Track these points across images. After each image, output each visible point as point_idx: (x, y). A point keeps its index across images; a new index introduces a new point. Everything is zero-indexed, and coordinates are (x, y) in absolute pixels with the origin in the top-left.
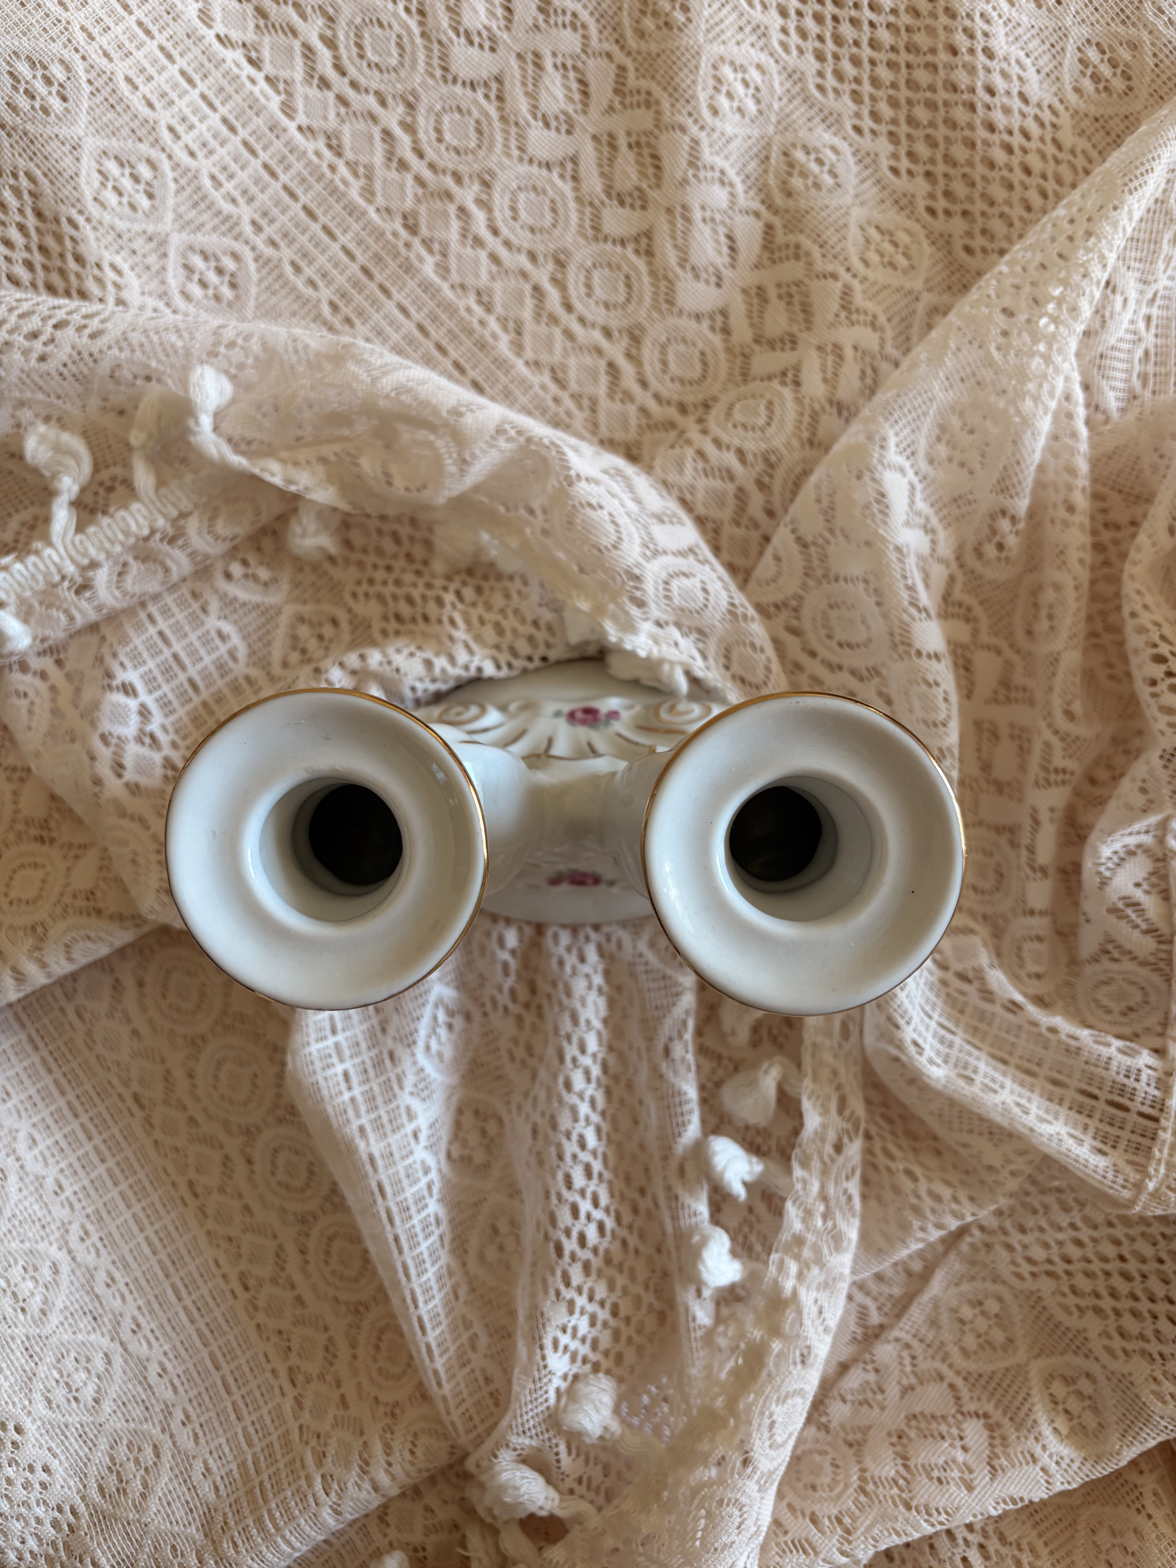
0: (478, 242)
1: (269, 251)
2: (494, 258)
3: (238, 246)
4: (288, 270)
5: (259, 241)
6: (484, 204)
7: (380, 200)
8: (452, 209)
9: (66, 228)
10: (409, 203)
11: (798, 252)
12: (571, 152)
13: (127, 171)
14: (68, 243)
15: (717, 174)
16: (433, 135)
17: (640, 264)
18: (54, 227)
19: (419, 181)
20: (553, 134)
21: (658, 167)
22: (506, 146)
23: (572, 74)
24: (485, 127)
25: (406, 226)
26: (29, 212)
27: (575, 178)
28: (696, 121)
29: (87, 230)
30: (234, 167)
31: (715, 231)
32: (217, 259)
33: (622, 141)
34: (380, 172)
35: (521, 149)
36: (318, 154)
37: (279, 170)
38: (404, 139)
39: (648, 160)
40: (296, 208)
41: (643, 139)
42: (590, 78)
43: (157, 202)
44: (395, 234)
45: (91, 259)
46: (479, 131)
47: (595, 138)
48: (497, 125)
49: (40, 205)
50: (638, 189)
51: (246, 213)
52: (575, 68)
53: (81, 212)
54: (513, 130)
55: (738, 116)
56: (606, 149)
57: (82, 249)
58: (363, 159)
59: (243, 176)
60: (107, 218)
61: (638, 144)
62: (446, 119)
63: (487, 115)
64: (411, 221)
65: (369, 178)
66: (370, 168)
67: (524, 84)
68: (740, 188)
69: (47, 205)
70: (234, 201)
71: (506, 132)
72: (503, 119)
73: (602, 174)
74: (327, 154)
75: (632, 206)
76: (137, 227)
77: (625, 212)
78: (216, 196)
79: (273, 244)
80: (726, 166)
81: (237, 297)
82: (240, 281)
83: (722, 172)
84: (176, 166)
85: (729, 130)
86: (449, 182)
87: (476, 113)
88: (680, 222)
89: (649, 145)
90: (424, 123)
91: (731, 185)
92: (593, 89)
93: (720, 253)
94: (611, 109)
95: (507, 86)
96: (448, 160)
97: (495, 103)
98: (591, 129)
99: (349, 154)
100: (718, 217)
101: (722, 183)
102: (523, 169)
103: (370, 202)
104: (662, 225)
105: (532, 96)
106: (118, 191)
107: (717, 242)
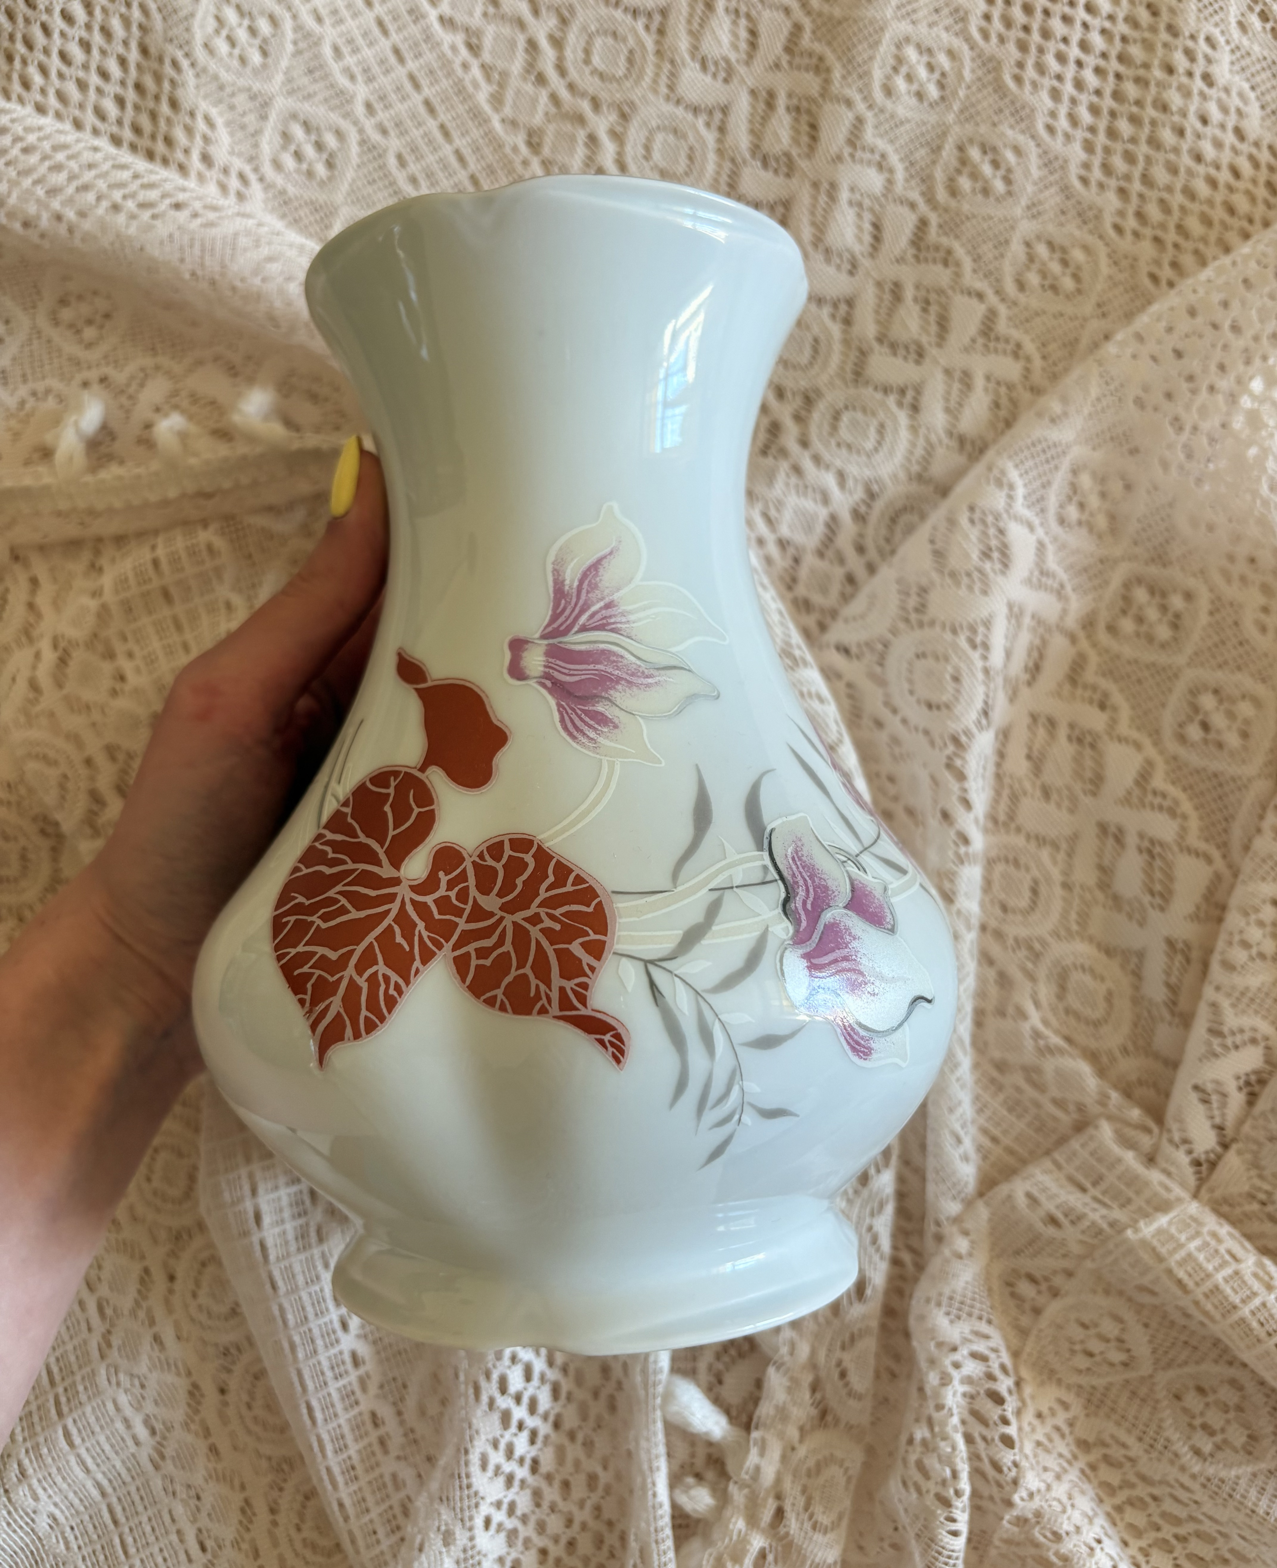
1: (376, 137)
3: (346, 125)
4: (392, 161)
5: (369, 125)
6: (617, 137)
7: (508, 111)
8: (581, 135)
9: (168, 70)
10: (538, 119)
11: (947, 259)
12: (723, 100)
13: (246, 22)
14: (166, 85)
15: (877, 157)
16: (581, 55)
18: (155, 65)
19: (554, 99)
20: (708, 79)
21: (814, 138)
22: (655, 81)
23: (743, 22)
24: (638, 56)
25: (529, 144)
26: (134, 45)
27: (722, 130)
28: (865, 99)
29: (189, 75)
30: (360, 41)
31: (859, 216)
32: (319, 135)
33: (782, 102)
34: (514, 82)
35: (671, 88)
36: (454, 48)
37: (408, 55)
38: (548, 53)
39: (805, 128)
40: (417, 99)
41: (804, 104)
42: (762, 30)
43: (270, 60)
44: (515, 149)
45: (186, 105)
46: (630, 61)
47: (753, 93)
48: (651, 58)
49: (147, 40)
50: (787, 155)
51: (361, 92)
52: (748, 16)
53: (187, 55)
54: (667, 67)
55: (913, 101)
56: (761, 106)
57: (180, 93)
58: (500, 64)
59: (367, 53)
60: (213, 66)
61: (798, 109)
62: (598, 42)
63: (643, 46)
64: (535, 140)
65: (502, 85)
66: (504, 75)
67: (689, 22)
68: (900, 176)
69: (155, 42)
70: (352, 78)
71: (658, 67)
72: (659, 53)
73: (752, 132)
74: (464, 52)
75: (776, 171)
76: (242, 82)
77: (768, 175)
78: (335, 68)
79: (384, 132)
80: (889, 149)
81: (331, 179)
82: (338, 162)
83: (883, 156)
84: (298, 28)
85: (901, 111)
86: (585, 106)
87: (631, 41)
88: (823, 198)
89: (809, 112)
90: (574, 40)
91: (891, 171)
92: (763, 41)
93: (860, 240)
94: (777, 66)
95: (672, 20)
96: (590, 84)
97: (655, 36)
98: (750, 82)
99: (487, 57)
100: (867, 202)
101: (880, 167)
102: (668, 108)
103: (497, 110)
104: (805, 197)
105: (695, 36)
106: (232, 41)
107: (860, 228)
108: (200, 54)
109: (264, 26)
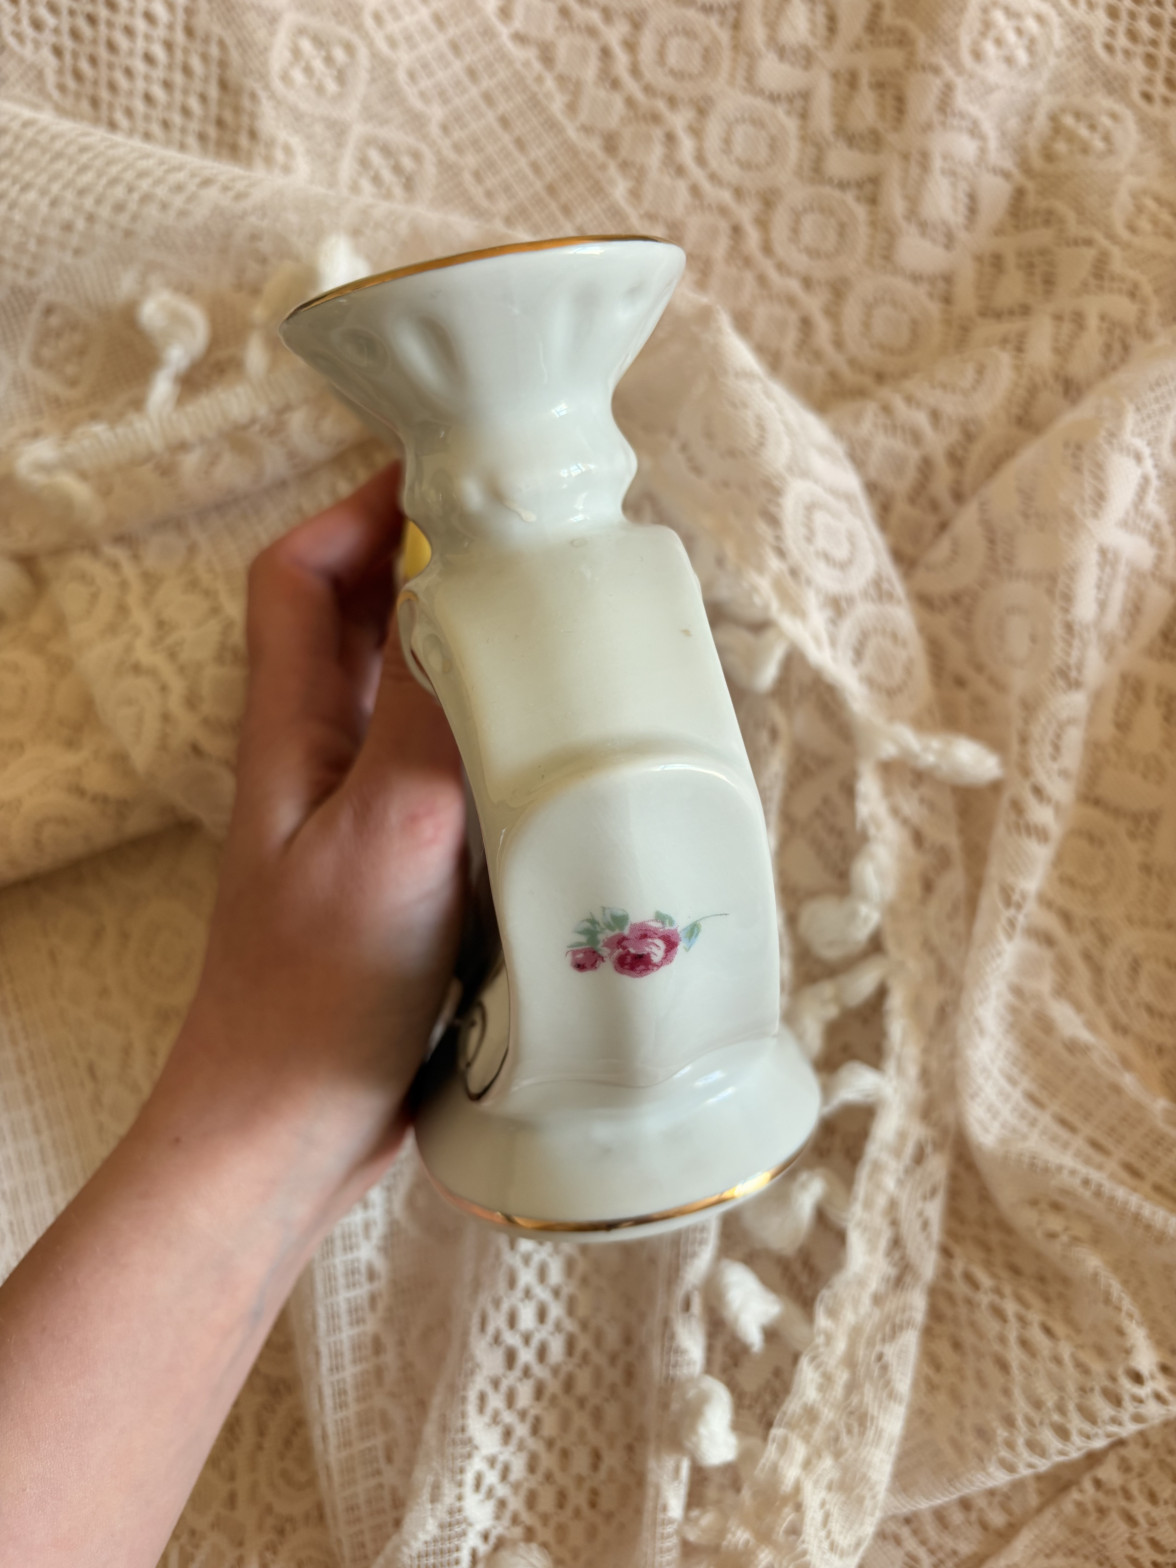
0: (680, 171)
1: (452, 157)
2: (695, 191)
3: (422, 147)
4: (468, 178)
5: (445, 145)
6: (696, 132)
7: (583, 118)
8: (658, 133)
10: (613, 124)
11: (1050, 219)
12: (803, 87)
13: (322, 52)
14: (245, 118)
15: (968, 124)
16: (655, 57)
17: (861, 212)
18: (235, 100)
19: (630, 102)
20: (787, 66)
21: (901, 111)
22: (732, 76)
23: (821, 8)
24: (713, 53)
25: (606, 148)
26: (213, 82)
27: (804, 116)
28: (954, 65)
29: (267, 107)
30: (435, 65)
31: (954, 185)
32: (398, 159)
33: (865, 80)
34: (589, 90)
35: (749, 79)
36: (527, 63)
37: (482, 75)
38: (622, 59)
39: (891, 102)
40: (491, 116)
41: (889, 79)
42: (841, 14)
43: (346, 88)
44: (592, 155)
45: (264, 136)
46: (706, 58)
47: (835, 76)
48: (727, 53)
49: (226, 75)
50: (873, 131)
51: (437, 113)
53: (265, 87)
54: (743, 60)
55: (1003, 67)
56: (844, 88)
57: (259, 125)
58: (574, 73)
59: (442, 75)
60: (291, 97)
61: (882, 85)
62: (672, 43)
63: (718, 43)
64: (612, 143)
65: (576, 94)
66: (578, 84)
67: (765, 14)
68: (993, 144)
70: (428, 101)
71: (734, 60)
72: (736, 47)
73: (835, 114)
74: (538, 66)
75: (862, 149)
76: (319, 111)
77: (855, 154)
78: (410, 91)
79: (459, 149)
80: (981, 116)
82: (415, 182)
83: (975, 122)
84: (374, 55)
85: (992, 77)
86: (661, 105)
87: (706, 39)
88: (914, 169)
89: (894, 86)
90: (647, 43)
91: (984, 138)
92: (841, 26)
93: (955, 210)
94: (858, 46)
95: (746, 14)
96: (666, 83)
97: (730, 31)
98: (831, 65)
99: (561, 68)
100: (961, 171)
101: (972, 133)
102: (747, 100)
103: (572, 118)
104: (894, 171)
105: (772, 26)
106: (308, 71)
107: (955, 198)
108: (277, 85)
109: (339, 54)
